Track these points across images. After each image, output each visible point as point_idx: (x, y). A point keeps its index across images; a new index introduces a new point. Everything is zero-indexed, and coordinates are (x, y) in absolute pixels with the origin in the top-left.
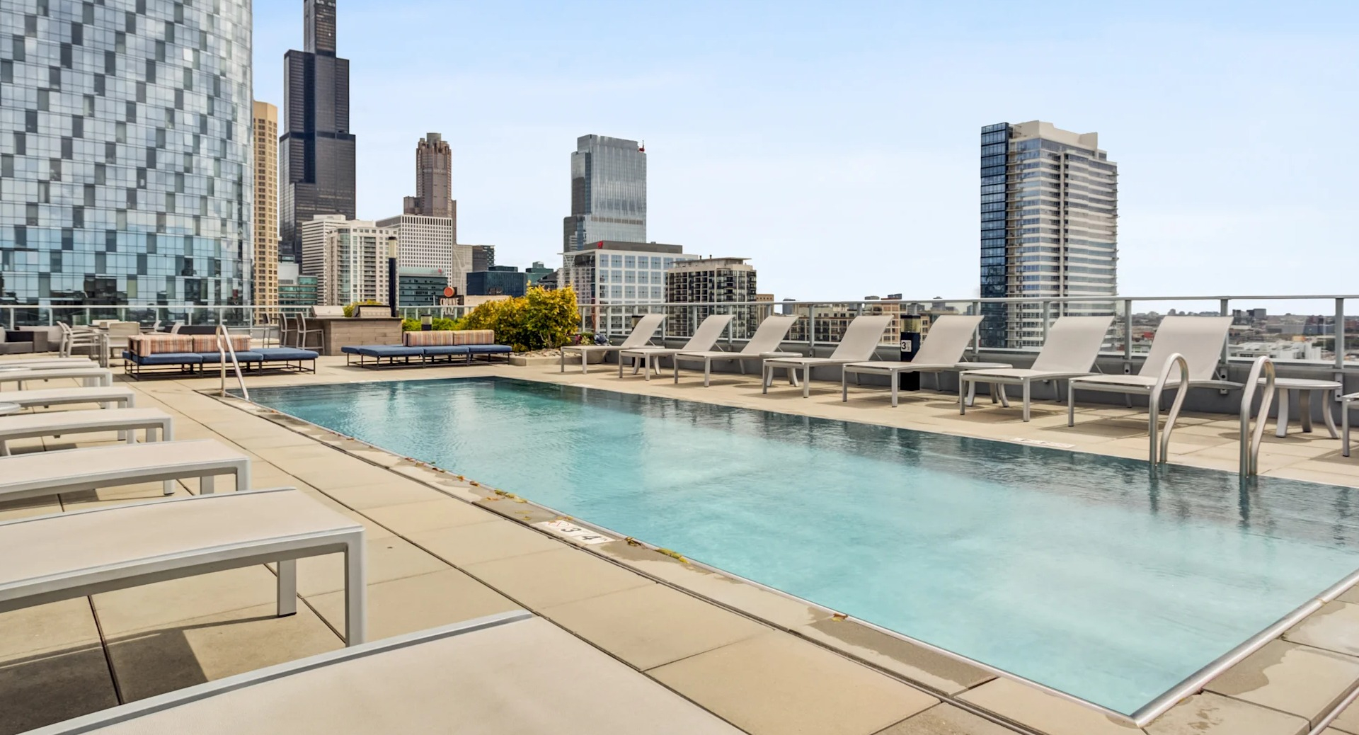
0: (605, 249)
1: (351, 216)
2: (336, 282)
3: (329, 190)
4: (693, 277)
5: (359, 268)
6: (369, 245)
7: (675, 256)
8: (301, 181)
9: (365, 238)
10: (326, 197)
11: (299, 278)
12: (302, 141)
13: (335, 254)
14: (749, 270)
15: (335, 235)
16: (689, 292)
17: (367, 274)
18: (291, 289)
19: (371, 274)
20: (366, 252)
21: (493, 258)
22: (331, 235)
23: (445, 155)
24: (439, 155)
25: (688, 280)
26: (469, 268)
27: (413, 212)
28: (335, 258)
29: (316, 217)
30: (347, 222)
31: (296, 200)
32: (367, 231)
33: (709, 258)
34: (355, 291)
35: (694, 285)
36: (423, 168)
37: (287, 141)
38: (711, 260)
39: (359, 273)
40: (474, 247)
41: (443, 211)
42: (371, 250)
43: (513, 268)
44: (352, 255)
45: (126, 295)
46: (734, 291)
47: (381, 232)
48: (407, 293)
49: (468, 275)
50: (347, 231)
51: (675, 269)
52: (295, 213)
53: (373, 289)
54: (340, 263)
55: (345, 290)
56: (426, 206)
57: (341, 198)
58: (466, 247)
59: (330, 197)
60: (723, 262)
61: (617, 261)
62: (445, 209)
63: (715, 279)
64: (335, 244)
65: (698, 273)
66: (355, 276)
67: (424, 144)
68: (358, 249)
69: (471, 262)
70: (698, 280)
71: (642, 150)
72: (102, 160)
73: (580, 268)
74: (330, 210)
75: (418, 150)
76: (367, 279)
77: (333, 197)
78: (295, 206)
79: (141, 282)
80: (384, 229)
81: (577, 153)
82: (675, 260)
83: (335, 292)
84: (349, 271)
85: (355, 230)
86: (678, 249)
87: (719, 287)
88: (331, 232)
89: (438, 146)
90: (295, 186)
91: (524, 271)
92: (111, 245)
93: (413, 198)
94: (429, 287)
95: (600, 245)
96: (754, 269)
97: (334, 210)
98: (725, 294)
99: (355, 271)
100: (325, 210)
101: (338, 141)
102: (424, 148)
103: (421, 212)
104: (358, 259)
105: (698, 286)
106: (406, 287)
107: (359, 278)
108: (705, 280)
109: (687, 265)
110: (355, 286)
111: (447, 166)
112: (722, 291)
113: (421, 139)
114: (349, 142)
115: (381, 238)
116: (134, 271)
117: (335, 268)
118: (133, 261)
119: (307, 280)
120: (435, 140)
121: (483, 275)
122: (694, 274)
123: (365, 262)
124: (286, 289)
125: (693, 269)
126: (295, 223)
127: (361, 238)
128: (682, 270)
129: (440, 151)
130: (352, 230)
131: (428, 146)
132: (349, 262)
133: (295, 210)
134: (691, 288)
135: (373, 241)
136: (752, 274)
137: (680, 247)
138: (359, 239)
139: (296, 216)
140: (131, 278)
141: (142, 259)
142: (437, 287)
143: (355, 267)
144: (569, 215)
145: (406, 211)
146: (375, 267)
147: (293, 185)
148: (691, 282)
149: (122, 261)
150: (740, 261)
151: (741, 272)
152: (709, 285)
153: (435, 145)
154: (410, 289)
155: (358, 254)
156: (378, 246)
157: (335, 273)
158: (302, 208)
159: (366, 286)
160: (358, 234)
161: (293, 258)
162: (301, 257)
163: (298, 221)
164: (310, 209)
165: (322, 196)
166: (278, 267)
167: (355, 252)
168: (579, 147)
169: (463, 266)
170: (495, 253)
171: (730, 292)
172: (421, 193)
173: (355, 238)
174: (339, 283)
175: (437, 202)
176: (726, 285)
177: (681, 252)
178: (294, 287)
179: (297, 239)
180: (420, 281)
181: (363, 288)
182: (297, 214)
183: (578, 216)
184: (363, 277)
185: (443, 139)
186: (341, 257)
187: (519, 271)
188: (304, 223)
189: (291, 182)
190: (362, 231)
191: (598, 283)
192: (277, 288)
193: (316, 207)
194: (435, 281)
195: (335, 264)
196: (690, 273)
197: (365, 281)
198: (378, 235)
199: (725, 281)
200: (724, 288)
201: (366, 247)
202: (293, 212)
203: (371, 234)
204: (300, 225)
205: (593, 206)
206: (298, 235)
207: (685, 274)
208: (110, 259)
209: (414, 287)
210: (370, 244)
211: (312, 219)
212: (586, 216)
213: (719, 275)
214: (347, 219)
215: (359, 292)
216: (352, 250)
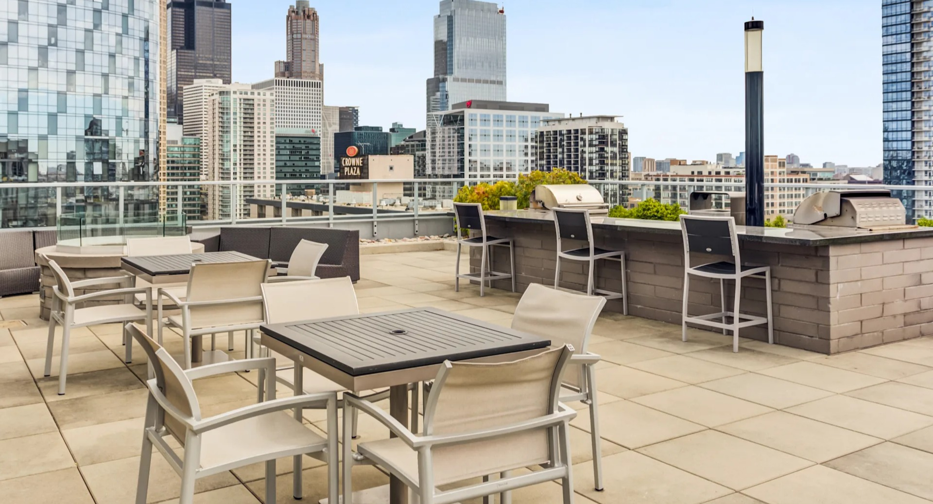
0: (474, 108)
1: (228, 81)
2: (217, 143)
3: (207, 56)
4: (563, 135)
5: (238, 128)
6: (247, 107)
7: (542, 115)
8: (182, 48)
9: (245, 99)
10: (204, 62)
11: (183, 139)
12: (183, 10)
13: (217, 115)
14: (621, 128)
15: (217, 97)
16: (559, 150)
17: (247, 134)
18: (176, 149)
19: (249, 134)
20: (245, 113)
21: (357, 118)
22: (213, 98)
23: (313, 20)
24: (308, 21)
25: (559, 138)
26: (336, 129)
27: (283, 75)
28: (217, 120)
29: (195, 81)
30: (224, 85)
31: (177, 65)
32: (246, 93)
33: (579, 116)
34: (235, 150)
35: (565, 143)
36: (292, 33)
37: (170, 9)
38: (582, 118)
39: (238, 133)
40: (340, 108)
41: (311, 75)
42: (250, 111)
43: (378, 128)
44: (232, 116)
45: (37, 155)
46: (606, 149)
47: (259, 94)
48: (282, 152)
49: (336, 134)
50: (228, 93)
51: (543, 128)
52: (177, 78)
53: (251, 148)
54: (221, 124)
55: (225, 150)
56: (295, 69)
57: (218, 63)
58: (333, 108)
59: (208, 62)
60: (595, 120)
61: (485, 120)
62: (313, 72)
63: (587, 137)
64: (217, 106)
65: (569, 132)
66: (235, 137)
67: (293, 11)
68: (238, 110)
69: (338, 122)
70: (569, 138)
71: (502, 12)
72: (15, 17)
73: (446, 128)
74: (208, 75)
75: (288, 17)
76: (246, 139)
77: (211, 62)
78: (177, 71)
79: (52, 142)
80: (261, 91)
81: (439, 16)
82: (542, 119)
83: (217, 152)
84: (230, 132)
85: (235, 92)
86: (544, 108)
87: (591, 145)
88: (213, 95)
89: (307, 12)
90: (177, 52)
91: (388, 131)
92: (23, 104)
93: (284, 62)
94: (303, 147)
95: (469, 104)
96: (625, 127)
97: (212, 75)
98: (596, 152)
99: (235, 132)
100: (204, 74)
101: (216, 10)
102: (293, 14)
103: (291, 76)
104: (238, 120)
105: (569, 144)
106: (282, 146)
107: (238, 137)
108: (576, 138)
109: (557, 123)
110: (235, 146)
111: (315, 32)
112: (594, 149)
113: (291, 6)
114: (226, 11)
115: (259, 100)
116: (44, 132)
117: (217, 129)
118: (44, 121)
119: (190, 140)
120: (304, 7)
121: (350, 134)
122: (565, 132)
123: (244, 123)
124: (172, 149)
125: (563, 127)
126: (177, 87)
127: (240, 99)
128: (552, 128)
129: (309, 17)
130: (232, 93)
131: (297, 13)
132: (229, 123)
133: (177, 75)
134: (562, 146)
135: (251, 102)
136: (623, 132)
137: (547, 106)
138: (238, 101)
139: (177, 81)
140: (42, 138)
141: (52, 117)
142: (311, 146)
143: (235, 127)
144: (432, 76)
145: (276, 75)
146: (253, 127)
147: (175, 51)
148: (562, 140)
149: (33, 120)
150: (612, 119)
151: (612, 130)
152: (581, 143)
153: (304, 12)
154: (285, 149)
155: (238, 115)
156: (256, 107)
157: (217, 133)
158: (183, 73)
159: (245, 146)
160: (238, 96)
161: (176, 120)
162: (182, 119)
163: (179, 86)
164: (190, 74)
165: (201, 62)
166: (167, 128)
167: (235, 114)
168: (441, 10)
169: (330, 126)
170: (359, 114)
171: (602, 149)
172: (291, 58)
173: (235, 99)
174: (220, 143)
175: (306, 67)
176: (597, 143)
177: (548, 111)
178: (178, 147)
179: (179, 102)
180: (296, 141)
181: (242, 147)
182: (178, 78)
183: (441, 77)
184: (242, 137)
185: (311, 6)
186: (222, 118)
187: (384, 131)
188: (185, 87)
189: (173, 49)
190: (241, 93)
191: (467, 142)
192: (166, 148)
193: (196, 72)
194: (308, 140)
195: (217, 124)
196: (560, 131)
197: (244, 141)
198: (256, 96)
199: (596, 139)
200: (595, 146)
201: (245, 109)
202: (174, 77)
203: (249, 96)
204: (182, 89)
205: (455, 67)
206: (179, 98)
207: (555, 132)
208: (22, 118)
209: (288, 146)
210: (249, 107)
211: (192, 82)
212: (448, 77)
213: (591, 133)
214: (224, 83)
215: (238, 151)
216: (232, 111)
